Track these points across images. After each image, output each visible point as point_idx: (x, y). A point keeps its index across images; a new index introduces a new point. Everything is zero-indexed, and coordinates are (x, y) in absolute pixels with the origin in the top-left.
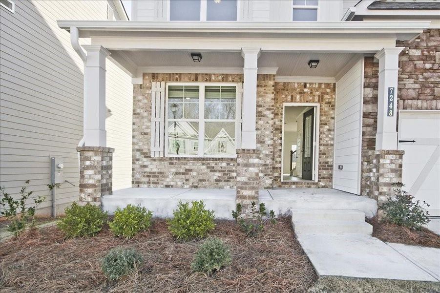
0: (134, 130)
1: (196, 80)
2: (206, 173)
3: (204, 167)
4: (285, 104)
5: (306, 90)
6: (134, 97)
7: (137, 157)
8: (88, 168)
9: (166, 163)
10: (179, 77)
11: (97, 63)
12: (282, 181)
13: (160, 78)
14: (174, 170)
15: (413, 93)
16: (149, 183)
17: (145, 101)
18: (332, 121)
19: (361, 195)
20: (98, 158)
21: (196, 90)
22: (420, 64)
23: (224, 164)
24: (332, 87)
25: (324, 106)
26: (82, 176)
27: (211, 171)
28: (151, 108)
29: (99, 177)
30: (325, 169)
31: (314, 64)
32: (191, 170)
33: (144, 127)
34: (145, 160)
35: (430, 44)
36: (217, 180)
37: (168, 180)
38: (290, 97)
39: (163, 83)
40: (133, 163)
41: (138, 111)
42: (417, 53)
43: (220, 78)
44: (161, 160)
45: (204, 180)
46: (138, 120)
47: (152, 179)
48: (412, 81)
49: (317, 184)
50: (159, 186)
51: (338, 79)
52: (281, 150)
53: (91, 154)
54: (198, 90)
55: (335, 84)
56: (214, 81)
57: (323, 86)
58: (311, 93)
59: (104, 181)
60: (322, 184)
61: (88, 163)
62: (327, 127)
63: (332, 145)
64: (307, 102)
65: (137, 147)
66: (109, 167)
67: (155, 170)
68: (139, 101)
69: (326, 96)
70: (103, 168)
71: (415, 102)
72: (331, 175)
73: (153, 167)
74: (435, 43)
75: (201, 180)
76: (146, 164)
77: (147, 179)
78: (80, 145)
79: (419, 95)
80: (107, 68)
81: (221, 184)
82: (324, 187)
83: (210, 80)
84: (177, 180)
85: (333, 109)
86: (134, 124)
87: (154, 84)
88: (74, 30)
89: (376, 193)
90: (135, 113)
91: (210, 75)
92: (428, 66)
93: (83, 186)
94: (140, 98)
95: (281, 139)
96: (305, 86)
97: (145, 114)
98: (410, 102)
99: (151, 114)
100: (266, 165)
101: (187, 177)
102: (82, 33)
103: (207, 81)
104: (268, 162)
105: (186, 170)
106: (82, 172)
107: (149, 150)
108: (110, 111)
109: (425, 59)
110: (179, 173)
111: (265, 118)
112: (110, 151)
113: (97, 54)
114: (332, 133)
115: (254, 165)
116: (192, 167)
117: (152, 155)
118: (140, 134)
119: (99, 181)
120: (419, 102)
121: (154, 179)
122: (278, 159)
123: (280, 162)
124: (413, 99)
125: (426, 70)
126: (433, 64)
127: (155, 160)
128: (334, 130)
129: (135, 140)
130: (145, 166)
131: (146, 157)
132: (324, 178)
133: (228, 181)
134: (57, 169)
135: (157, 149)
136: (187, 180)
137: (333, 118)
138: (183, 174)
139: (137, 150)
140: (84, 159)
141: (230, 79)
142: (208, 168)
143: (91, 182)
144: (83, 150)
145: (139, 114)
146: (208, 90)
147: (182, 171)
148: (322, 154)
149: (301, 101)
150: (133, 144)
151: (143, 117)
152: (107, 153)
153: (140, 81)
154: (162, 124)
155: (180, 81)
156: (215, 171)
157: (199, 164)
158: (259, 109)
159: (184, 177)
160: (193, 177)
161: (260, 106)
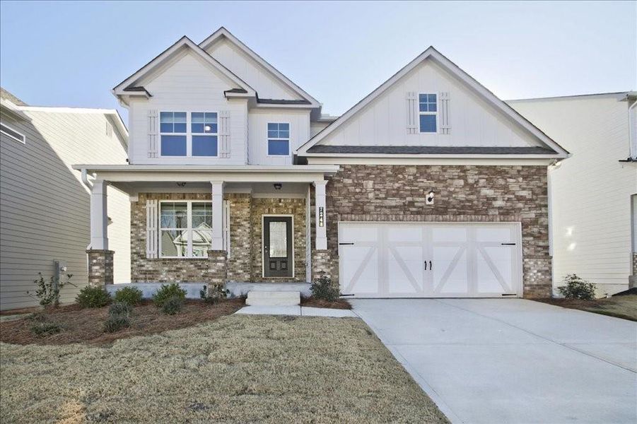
0: (132, 237)
1: (184, 198)
2: (195, 271)
3: (192, 266)
4: (263, 216)
5: (281, 204)
6: (132, 212)
7: (135, 258)
8: (95, 264)
9: (160, 263)
10: (170, 196)
11: (101, 191)
12: (263, 277)
13: (153, 197)
14: (167, 269)
15: (347, 210)
16: (145, 279)
17: (141, 215)
18: (305, 228)
20: (102, 258)
21: (185, 205)
22: (352, 189)
24: (303, 201)
25: (297, 217)
26: (90, 270)
27: (198, 269)
28: (146, 220)
29: (104, 271)
30: (300, 267)
31: (277, 187)
32: (181, 269)
33: (140, 235)
34: (141, 261)
35: (359, 175)
37: (162, 276)
38: (267, 210)
39: (156, 201)
40: (132, 263)
41: (135, 222)
42: (350, 181)
44: (155, 260)
45: (193, 276)
46: (135, 230)
47: (148, 276)
48: (347, 201)
49: (293, 279)
50: (154, 281)
52: (261, 252)
53: (97, 254)
54: (186, 206)
55: (305, 199)
56: (200, 199)
57: (295, 201)
58: (286, 206)
59: (107, 274)
60: (297, 279)
61: (95, 261)
62: (300, 233)
63: (305, 248)
64: (282, 213)
65: (134, 251)
66: (111, 264)
67: (151, 269)
68: (137, 215)
69: (298, 209)
70: (106, 265)
71: (349, 216)
72: (305, 271)
73: (149, 267)
74: (362, 175)
75: (190, 276)
76: (143, 264)
77: (144, 276)
78: (88, 248)
79: (352, 211)
80: (108, 194)
82: (298, 281)
83: (196, 198)
84: (169, 276)
85: (305, 219)
86: (131, 232)
87: (148, 201)
88: (84, 171)
90: (132, 224)
91: (196, 194)
92: (358, 190)
93: (91, 278)
94: (137, 212)
95: (261, 243)
96: (280, 202)
97: (141, 225)
98: (346, 216)
99: (146, 225)
101: (178, 274)
102: (89, 172)
103: (193, 199)
104: (246, 261)
105: (177, 268)
106: (90, 268)
107: (145, 253)
108: (110, 219)
109: (356, 185)
110: (172, 271)
111: (242, 227)
112: (112, 253)
113: (101, 185)
114: (304, 238)
115: (220, 261)
116: (183, 266)
117: (148, 257)
118: (138, 241)
119: (103, 274)
120: (353, 216)
121: (151, 276)
122: (259, 260)
123: (261, 262)
124: (348, 213)
125: (357, 193)
126: (362, 189)
127: (150, 261)
128: (305, 236)
129: (133, 245)
130: (143, 266)
131: (142, 258)
132: (299, 274)
134: (60, 272)
135: (152, 252)
136: (178, 276)
138: (174, 271)
139: (135, 253)
140: (91, 258)
142: (196, 266)
143: (97, 274)
144: (91, 252)
145: (136, 225)
146: (194, 206)
147: (173, 269)
148: (297, 255)
149: (277, 213)
150: (132, 248)
151: (139, 227)
152: (109, 254)
153: (136, 199)
154: (156, 233)
155: (170, 199)
156: (203, 269)
157: (188, 263)
158: (238, 220)
159: (175, 273)
160: (183, 274)
161: (238, 218)
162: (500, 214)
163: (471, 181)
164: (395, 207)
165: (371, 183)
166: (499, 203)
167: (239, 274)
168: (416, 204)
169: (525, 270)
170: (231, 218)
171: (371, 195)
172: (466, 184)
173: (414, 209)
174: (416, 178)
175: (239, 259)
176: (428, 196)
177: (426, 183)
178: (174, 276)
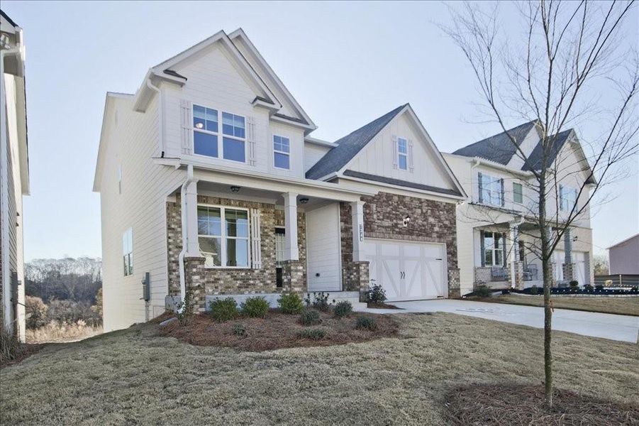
0: (169, 244)
1: (220, 203)
2: (231, 281)
3: (229, 276)
6: (168, 214)
7: (174, 265)
11: (195, 191)
17: (179, 218)
18: (304, 241)
19: (343, 290)
20: (201, 266)
23: (243, 274)
24: (302, 215)
25: (298, 229)
27: (234, 280)
29: (203, 281)
31: (305, 201)
32: (219, 279)
33: (178, 241)
36: (238, 287)
38: (277, 221)
41: (173, 226)
43: (237, 203)
45: (230, 287)
46: (172, 235)
51: (307, 211)
54: (220, 212)
55: (304, 214)
56: (233, 206)
61: (194, 270)
63: (305, 259)
65: (173, 259)
68: (174, 217)
69: (299, 223)
75: (227, 287)
81: (242, 290)
83: (230, 205)
84: (208, 288)
85: (304, 232)
86: (169, 238)
89: (358, 287)
90: (169, 228)
91: (230, 200)
93: (192, 289)
94: (174, 214)
97: (179, 229)
100: (273, 274)
101: (216, 285)
103: (227, 205)
104: (273, 272)
105: (215, 279)
110: (211, 282)
111: (269, 238)
113: (195, 184)
116: (220, 277)
118: (176, 248)
128: (305, 248)
129: (171, 253)
133: (247, 287)
136: (216, 288)
137: (304, 239)
138: (213, 282)
139: (174, 262)
140: (191, 267)
141: (245, 205)
142: (232, 277)
143: (197, 285)
144: (191, 260)
145: (173, 229)
146: (227, 212)
147: (212, 280)
150: (170, 256)
151: (177, 233)
153: (173, 199)
155: (207, 203)
156: (237, 280)
157: (225, 274)
158: (266, 230)
159: (213, 285)
160: (221, 285)
161: (266, 228)
162: (438, 237)
163: (424, 211)
164: (388, 227)
165: (375, 205)
166: (436, 229)
167: (268, 284)
168: (399, 226)
169: (449, 278)
170: (261, 227)
171: (375, 216)
172: (422, 212)
173: (397, 230)
174: (398, 205)
175: (268, 269)
176: (404, 220)
177: (403, 210)
178: (212, 287)
